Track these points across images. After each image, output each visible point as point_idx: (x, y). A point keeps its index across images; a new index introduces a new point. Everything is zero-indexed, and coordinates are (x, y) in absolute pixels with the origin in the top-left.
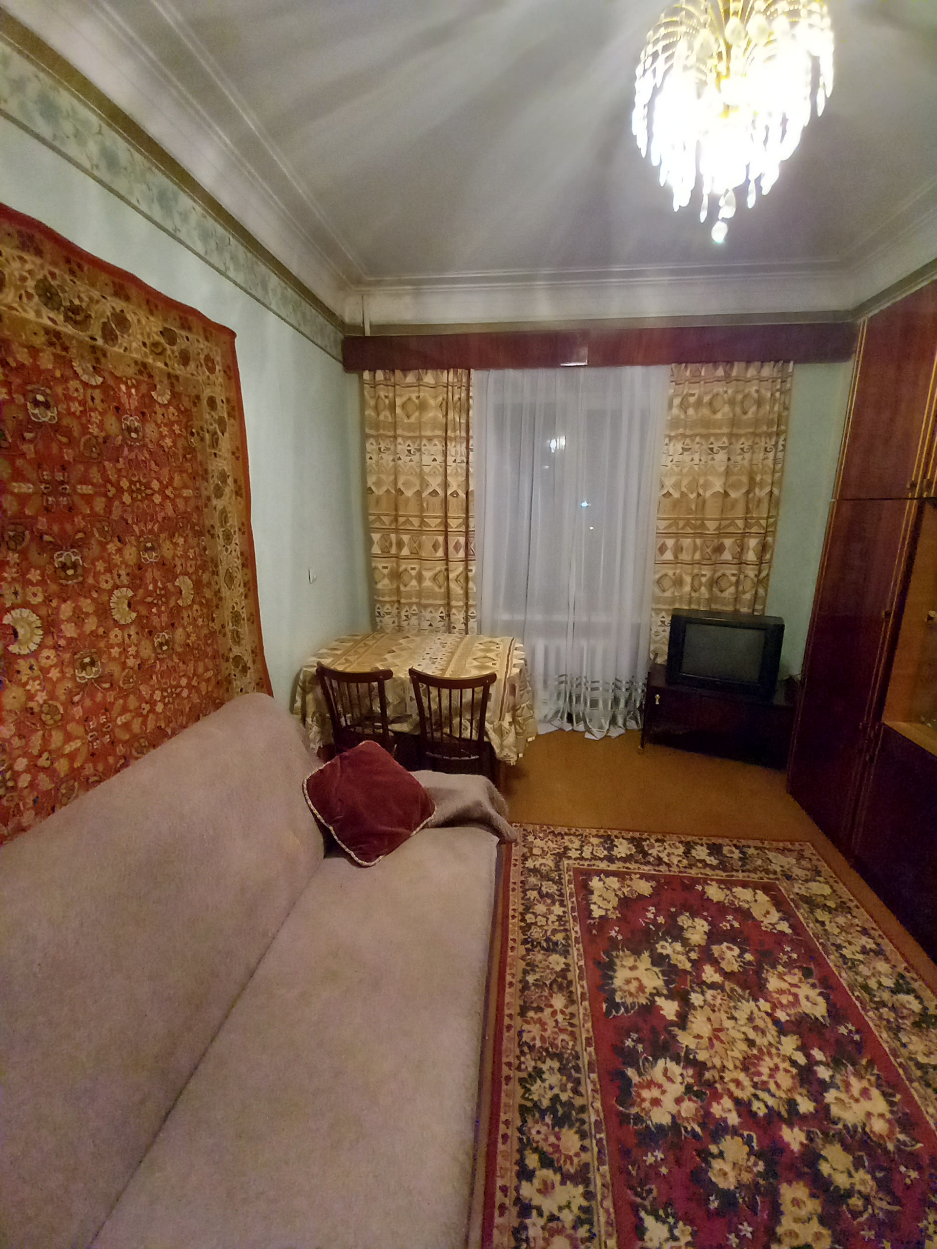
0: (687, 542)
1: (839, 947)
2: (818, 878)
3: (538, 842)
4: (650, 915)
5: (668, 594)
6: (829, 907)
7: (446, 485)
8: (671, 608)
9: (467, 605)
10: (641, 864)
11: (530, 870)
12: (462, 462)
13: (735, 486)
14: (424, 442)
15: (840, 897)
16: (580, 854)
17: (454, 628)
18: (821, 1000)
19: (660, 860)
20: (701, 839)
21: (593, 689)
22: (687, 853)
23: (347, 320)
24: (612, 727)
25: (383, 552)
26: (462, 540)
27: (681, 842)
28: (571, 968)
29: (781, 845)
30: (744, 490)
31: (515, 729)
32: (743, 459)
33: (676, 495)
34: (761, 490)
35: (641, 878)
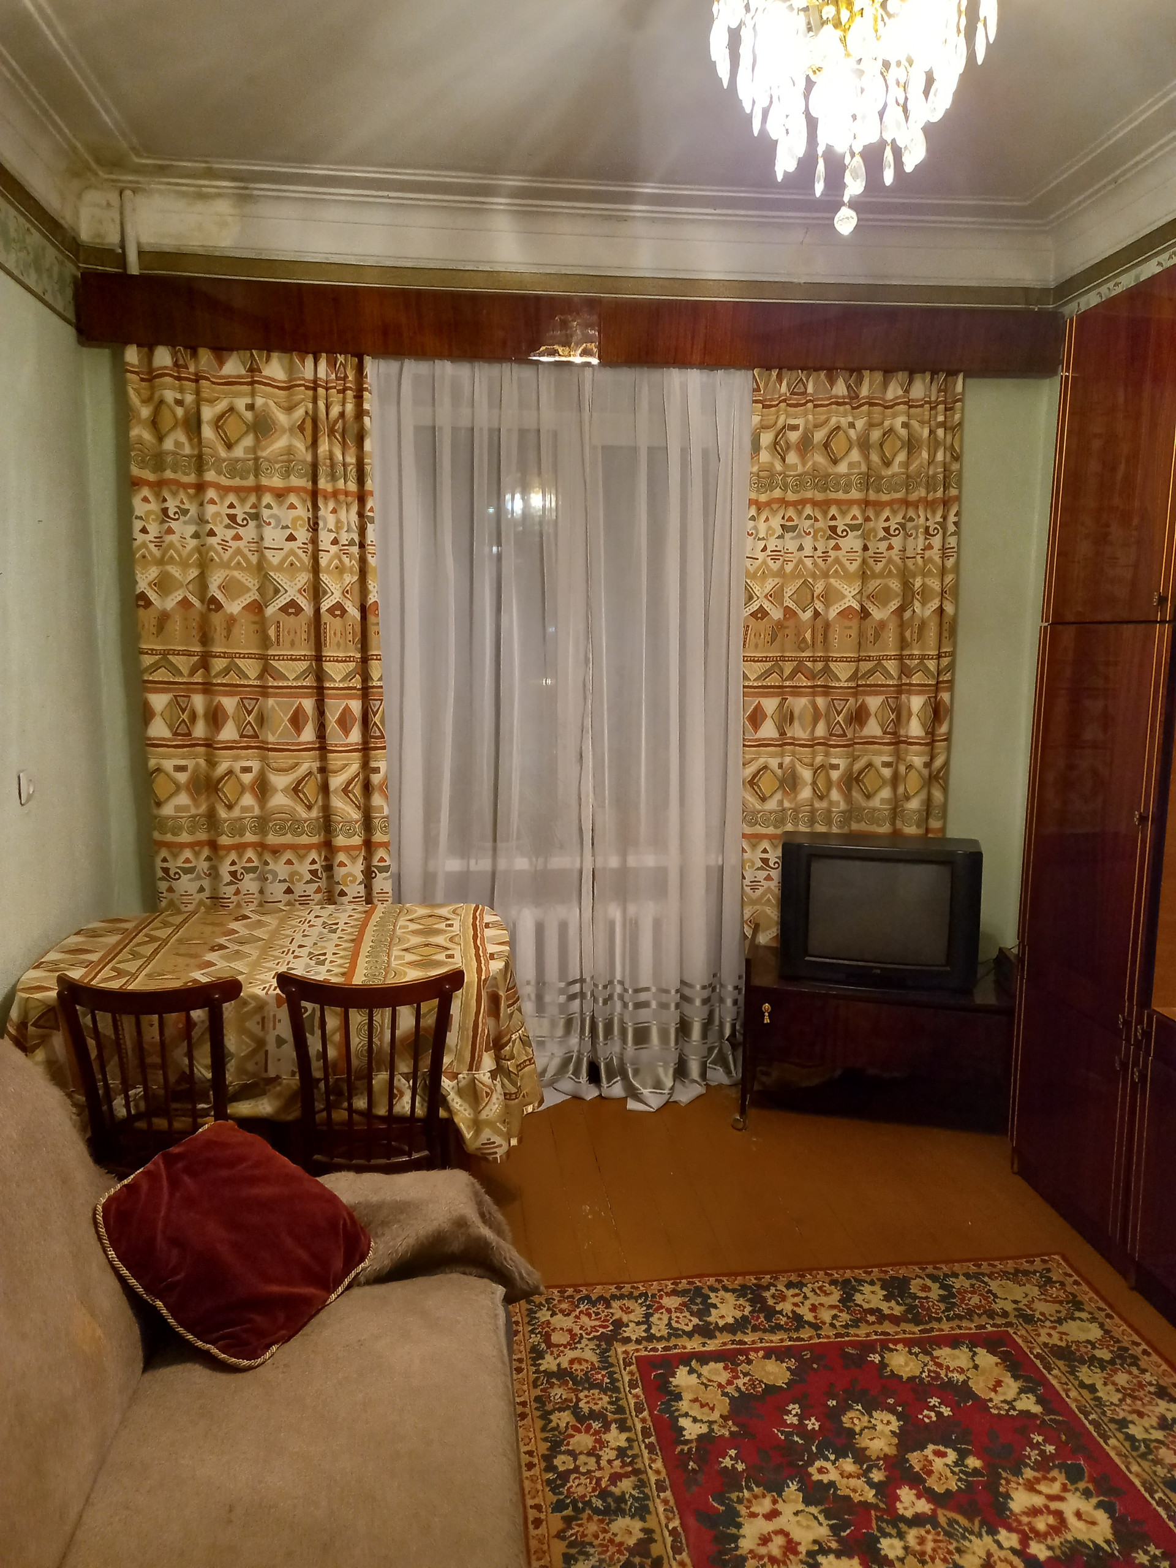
0: (800, 704)
1: (1123, 1424)
2: (1077, 1314)
3: (559, 1321)
4: (791, 1419)
5: (772, 805)
6: (1101, 1360)
7: (317, 591)
8: (779, 831)
9: (369, 845)
10: (765, 1331)
11: (548, 1374)
12: (351, 543)
13: (880, 597)
14: (267, 499)
15: (1118, 1341)
16: (646, 1331)
17: (342, 894)
18: (1101, 1516)
19: (797, 1318)
20: (870, 1273)
21: (638, 1006)
22: (846, 1301)
23: (85, 234)
24: (678, 1085)
25: (175, 734)
26: (356, 706)
27: (834, 1282)
28: (657, 1536)
29: (1011, 1265)
30: (894, 605)
31: (503, 1085)
32: (890, 548)
33: (776, 614)
34: (923, 604)
35: (767, 1356)
